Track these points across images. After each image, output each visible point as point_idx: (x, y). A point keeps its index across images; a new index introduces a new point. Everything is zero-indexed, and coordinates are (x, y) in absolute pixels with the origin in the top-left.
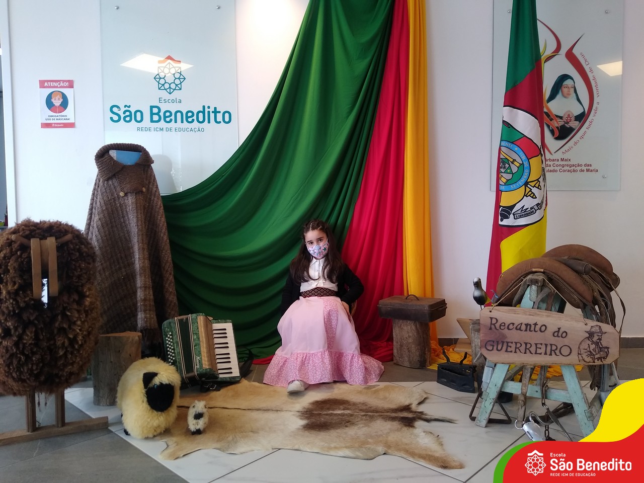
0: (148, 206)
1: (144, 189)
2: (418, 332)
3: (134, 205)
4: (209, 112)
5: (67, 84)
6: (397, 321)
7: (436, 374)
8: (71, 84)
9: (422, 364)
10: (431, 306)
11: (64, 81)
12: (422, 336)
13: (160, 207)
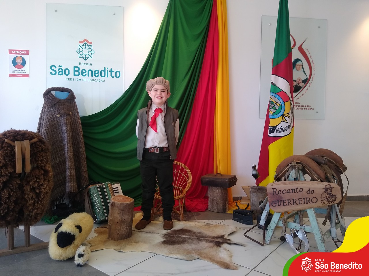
0: (73, 123)
1: (71, 113)
2: (222, 193)
3: (65, 123)
4: (108, 71)
5: (25, 52)
6: (211, 187)
7: (232, 216)
8: (27, 53)
9: (224, 211)
10: (230, 179)
11: (23, 51)
12: (224, 196)
13: (80, 123)
